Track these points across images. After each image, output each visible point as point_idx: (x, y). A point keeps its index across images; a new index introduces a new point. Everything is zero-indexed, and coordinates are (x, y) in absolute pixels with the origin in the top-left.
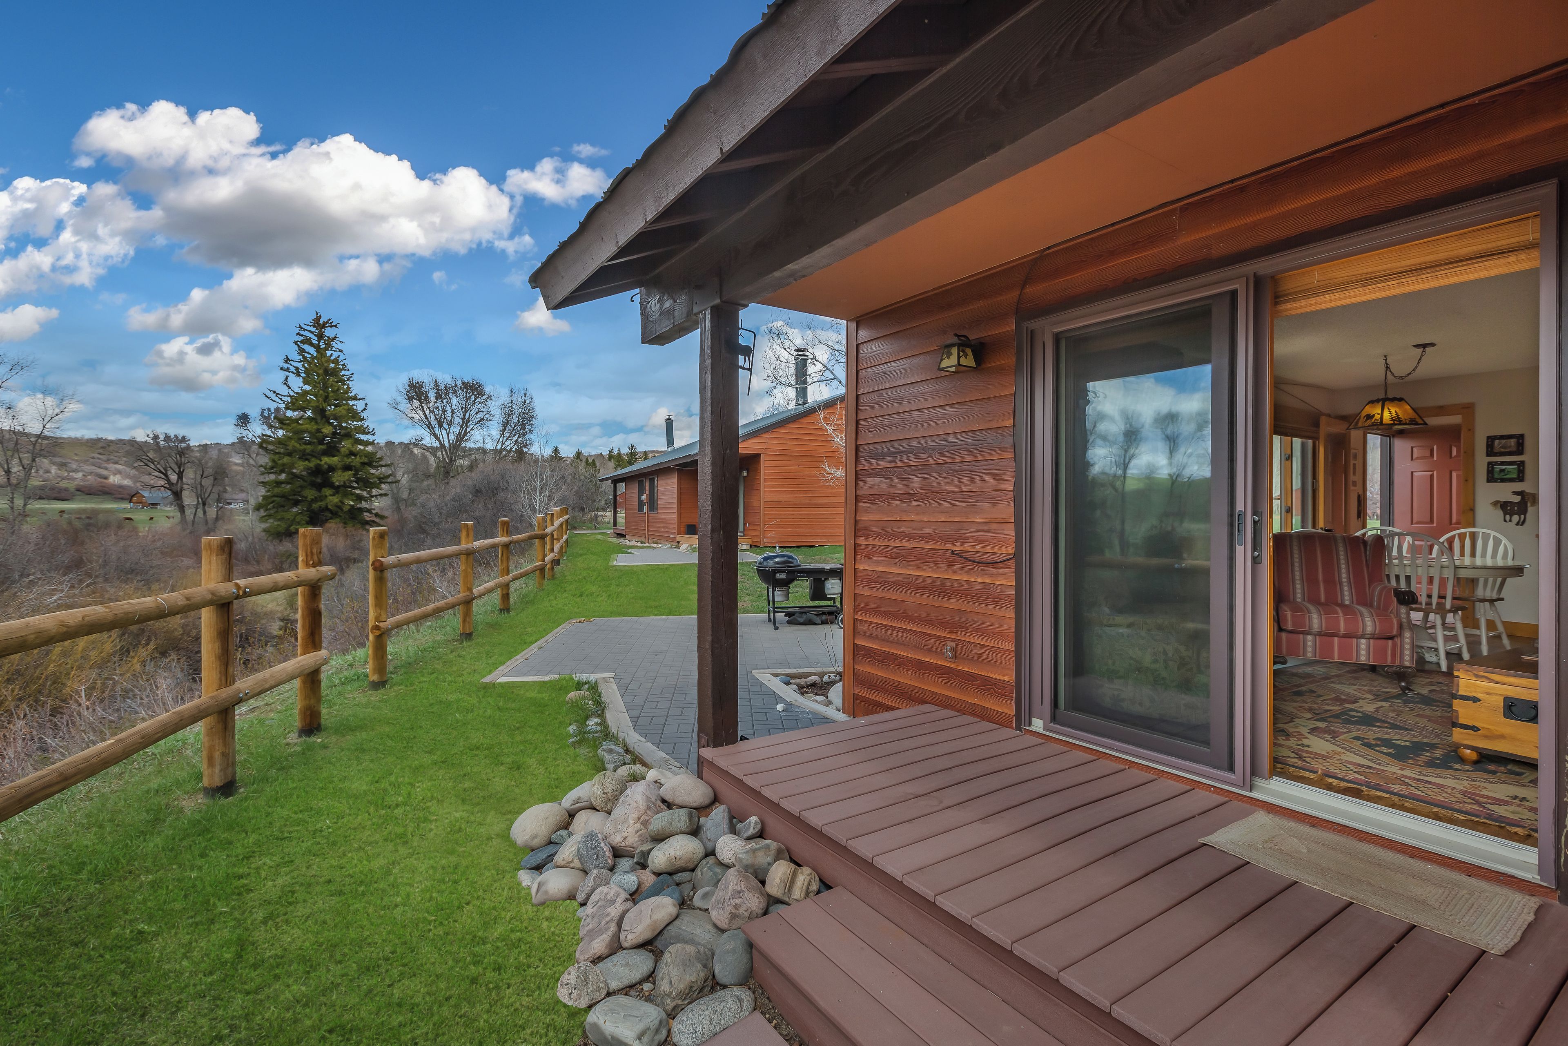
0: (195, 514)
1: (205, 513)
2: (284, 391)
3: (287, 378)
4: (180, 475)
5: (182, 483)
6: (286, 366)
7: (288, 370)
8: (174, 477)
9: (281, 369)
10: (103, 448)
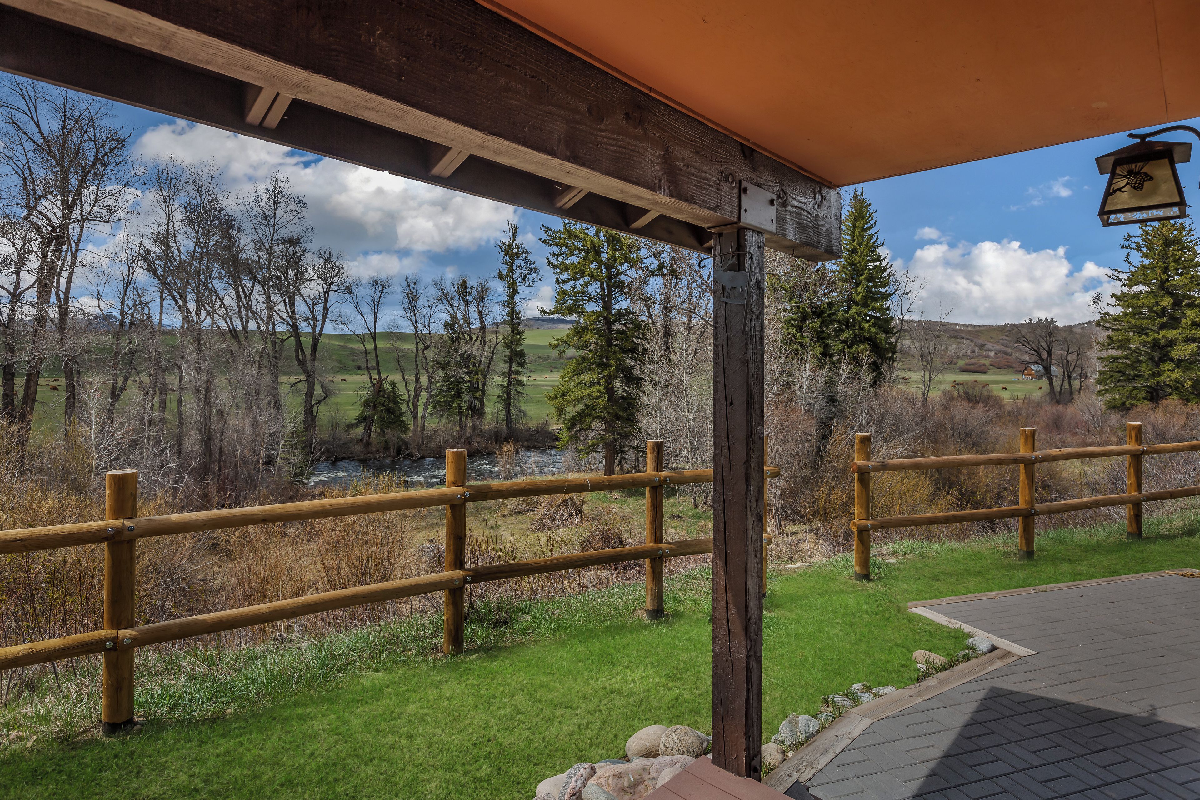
0: (1062, 386)
1: (1070, 385)
2: (1126, 267)
3: (1128, 255)
4: (1049, 353)
5: (1051, 359)
6: (1127, 244)
7: (1129, 247)
8: (1045, 355)
9: (1123, 247)
10: (1009, 331)
